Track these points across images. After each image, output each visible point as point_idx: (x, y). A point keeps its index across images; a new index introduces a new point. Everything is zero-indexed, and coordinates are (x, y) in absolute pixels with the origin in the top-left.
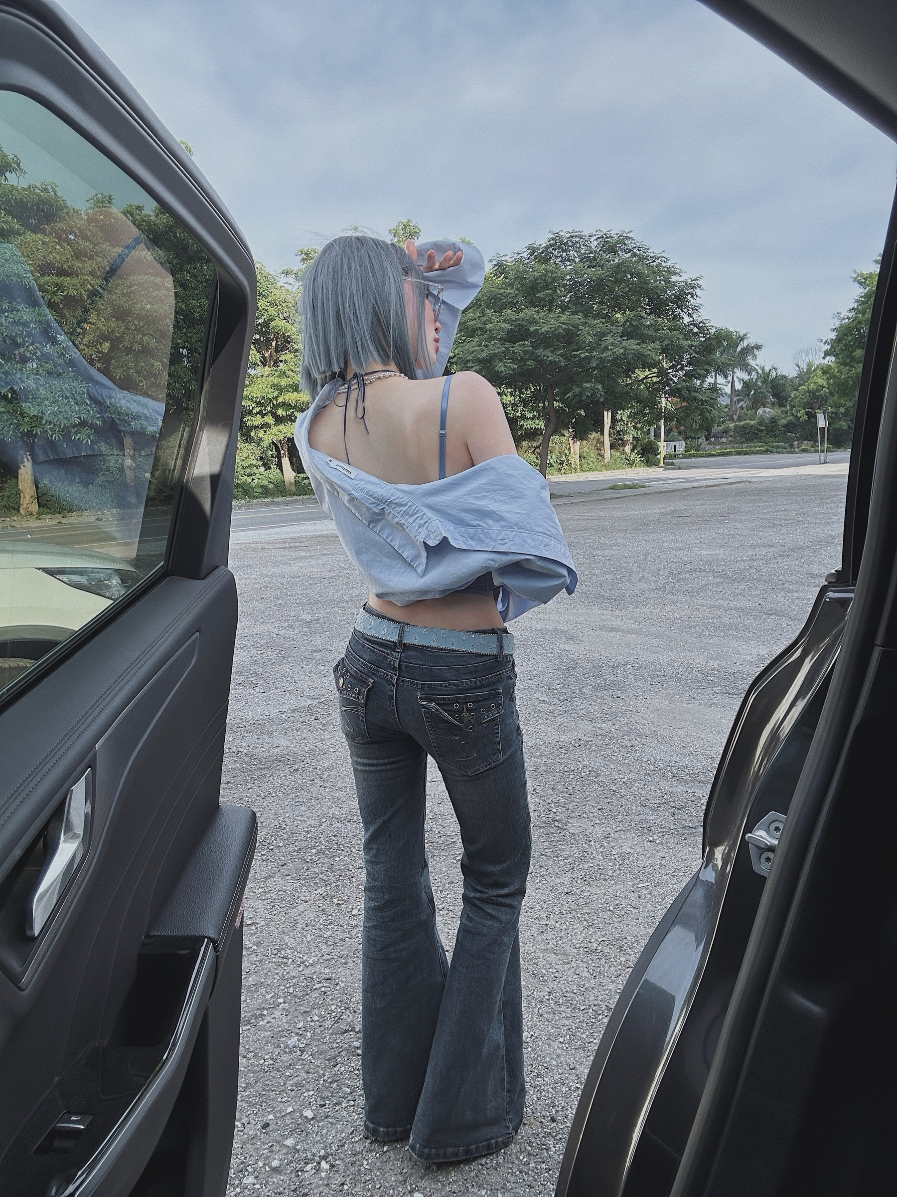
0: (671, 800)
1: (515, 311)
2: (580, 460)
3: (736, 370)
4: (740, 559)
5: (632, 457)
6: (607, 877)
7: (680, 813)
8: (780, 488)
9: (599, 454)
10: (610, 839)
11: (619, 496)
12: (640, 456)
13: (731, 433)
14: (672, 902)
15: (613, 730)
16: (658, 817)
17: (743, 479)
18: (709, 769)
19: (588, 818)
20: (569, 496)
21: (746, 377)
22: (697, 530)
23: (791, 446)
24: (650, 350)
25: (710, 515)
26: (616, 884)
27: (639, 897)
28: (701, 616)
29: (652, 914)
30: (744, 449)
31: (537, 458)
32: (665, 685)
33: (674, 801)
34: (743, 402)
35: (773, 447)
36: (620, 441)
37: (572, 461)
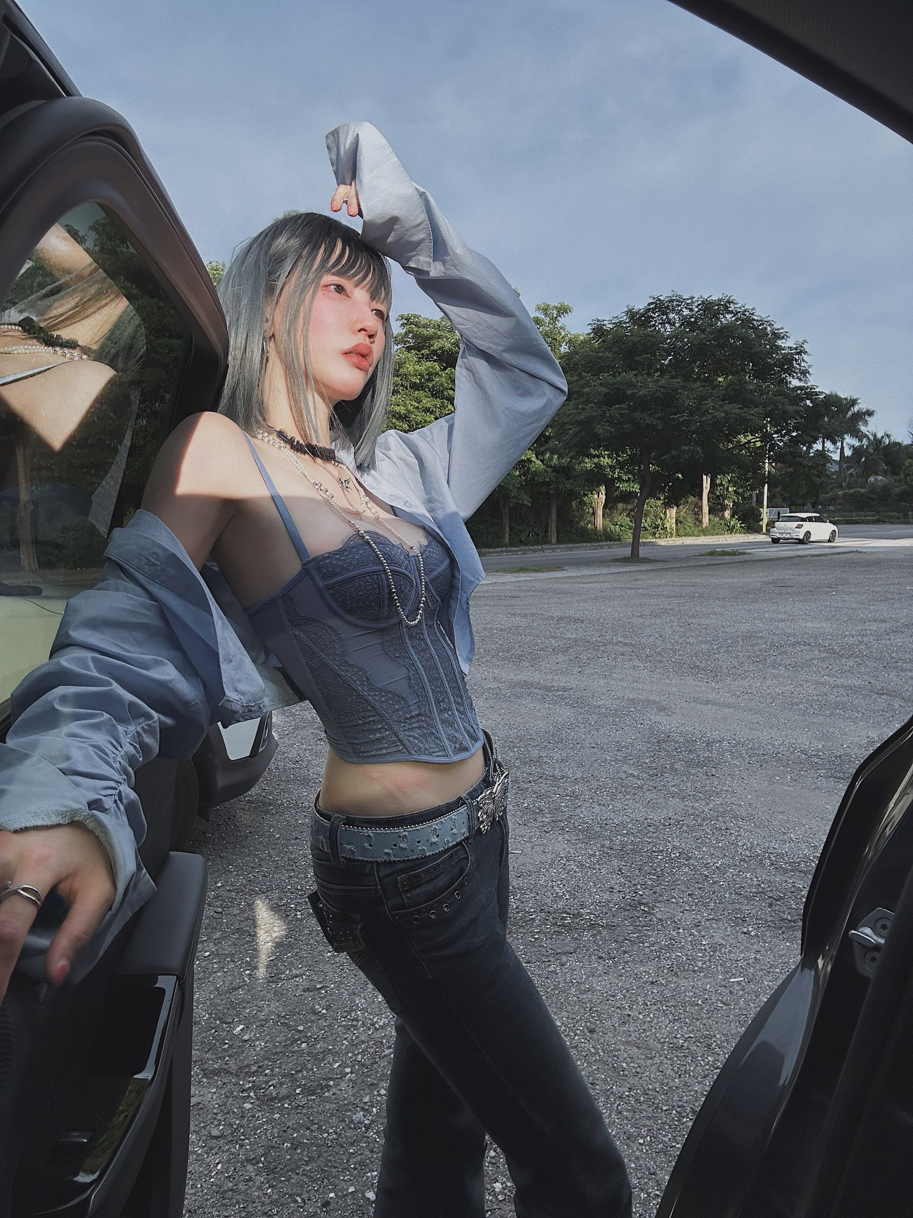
0: (769, 889)
1: (611, 375)
2: (677, 524)
3: (846, 436)
4: (848, 633)
5: (732, 523)
6: (696, 968)
7: (778, 905)
8: (892, 560)
9: (697, 519)
10: (701, 928)
11: (718, 562)
12: (740, 522)
13: (840, 501)
14: (766, 1000)
15: (706, 810)
16: (752, 907)
17: (852, 549)
18: (811, 858)
19: (676, 903)
20: (664, 561)
21: (856, 443)
22: (801, 601)
23: (906, 516)
24: (753, 415)
25: (816, 586)
26: (705, 976)
27: (731, 992)
28: (804, 692)
29: (744, 1012)
30: (854, 518)
31: (631, 521)
32: (764, 765)
33: (771, 891)
34: (853, 470)
35: (885, 517)
36: (719, 506)
37: (667, 525)
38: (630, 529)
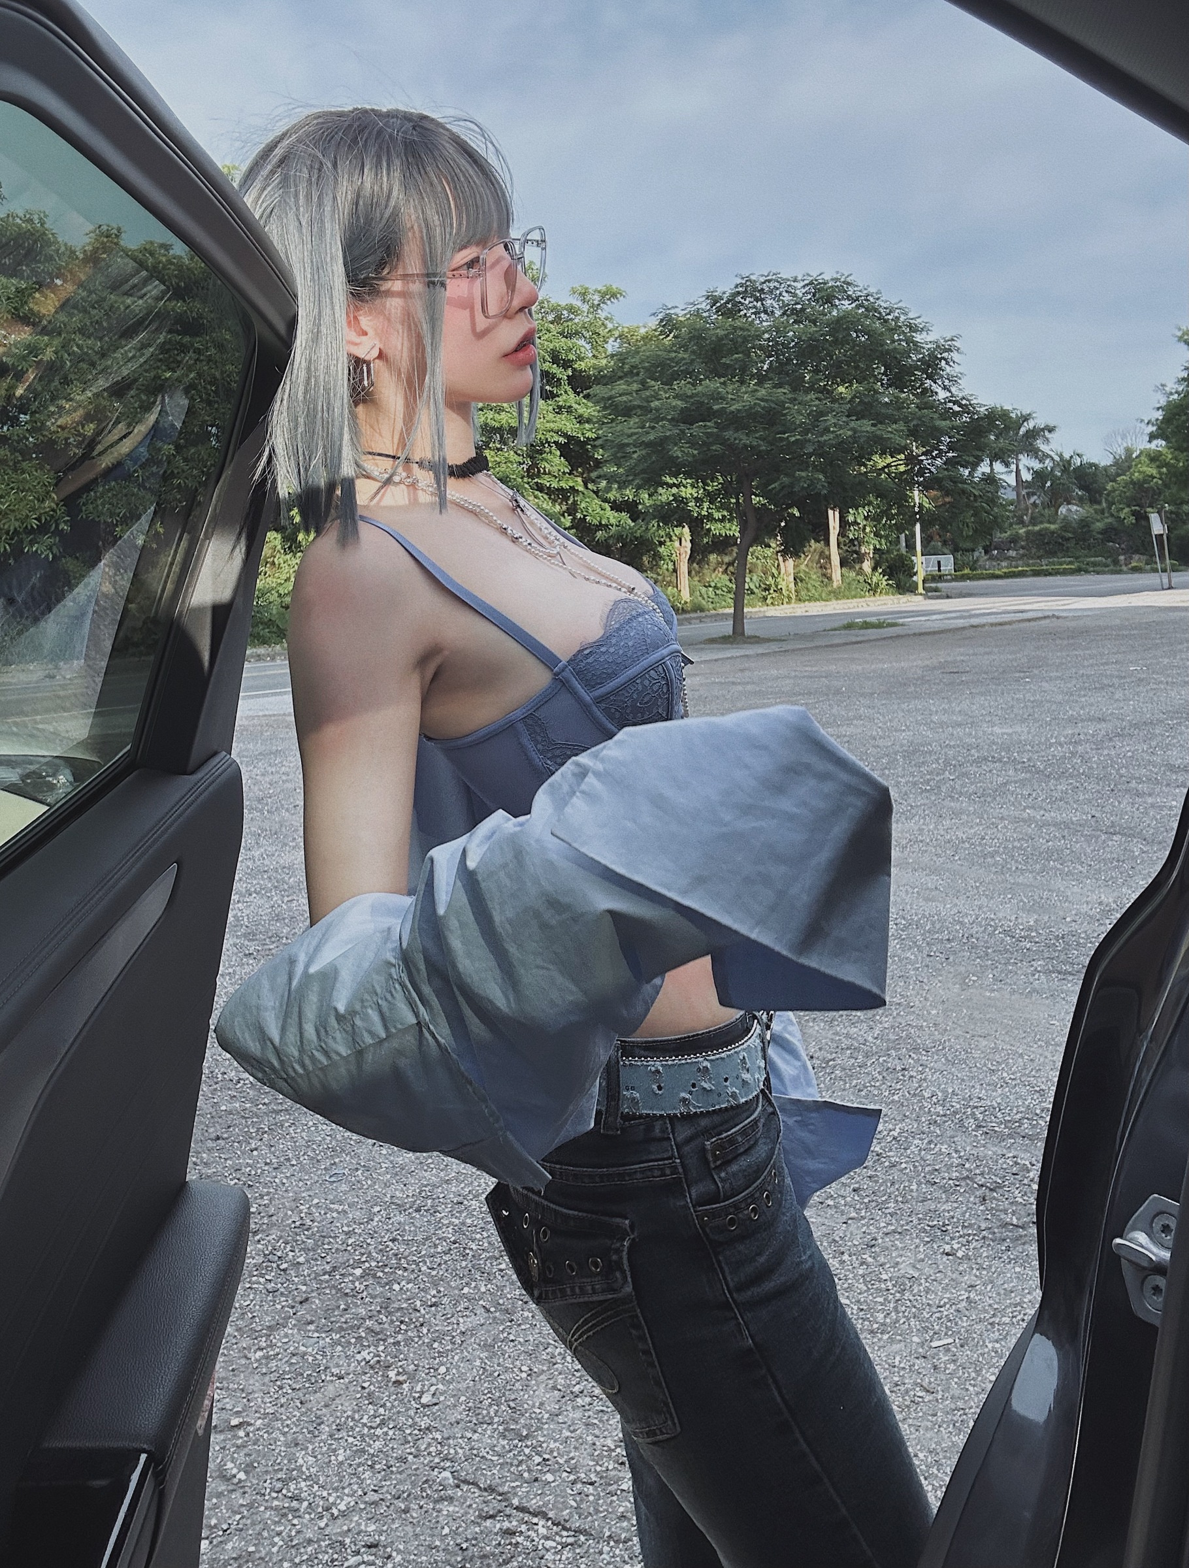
0: (978, 1171)
1: (689, 383)
2: (796, 584)
3: (1021, 456)
4: (1053, 740)
5: (875, 579)
6: (876, 1326)
7: (994, 1198)
8: (1106, 628)
9: (824, 575)
10: (877, 1249)
11: (859, 639)
12: (886, 577)
13: (1023, 543)
14: (993, 1378)
15: (870, 1039)
16: (956, 1205)
17: (1047, 614)
18: (1038, 1111)
19: (836, 1207)
20: (781, 640)
21: (1037, 465)
22: (982, 694)
23: (1116, 562)
24: (891, 433)
25: (1001, 670)
26: (891, 1340)
27: (935, 1367)
28: (1000, 836)
29: (960, 1404)
30: (1045, 567)
31: (730, 581)
32: (951, 959)
33: (982, 1174)
34: (1035, 497)
35: (1088, 564)
36: (855, 556)
37: (782, 585)
38: (729, 592)
